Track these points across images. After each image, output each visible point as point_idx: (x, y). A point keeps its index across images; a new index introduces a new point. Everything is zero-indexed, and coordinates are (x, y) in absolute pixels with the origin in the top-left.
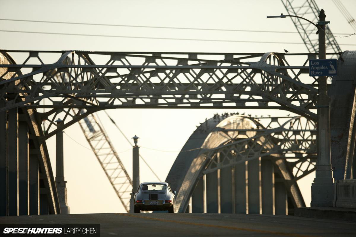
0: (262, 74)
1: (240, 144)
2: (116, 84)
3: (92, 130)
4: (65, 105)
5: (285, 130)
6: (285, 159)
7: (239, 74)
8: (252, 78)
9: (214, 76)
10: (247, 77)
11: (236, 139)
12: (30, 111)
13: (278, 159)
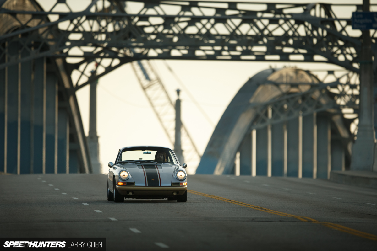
0: (305, 26)
1: (293, 98)
2: (149, 34)
3: (147, 78)
4: (97, 55)
5: (341, 84)
6: (342, 115)
7: (280, 26)
8: (296, 30)
9: (255, 28)
10: (290, 29)
11: (289, 93)
12: (59, 61)
13: (334, 114)
